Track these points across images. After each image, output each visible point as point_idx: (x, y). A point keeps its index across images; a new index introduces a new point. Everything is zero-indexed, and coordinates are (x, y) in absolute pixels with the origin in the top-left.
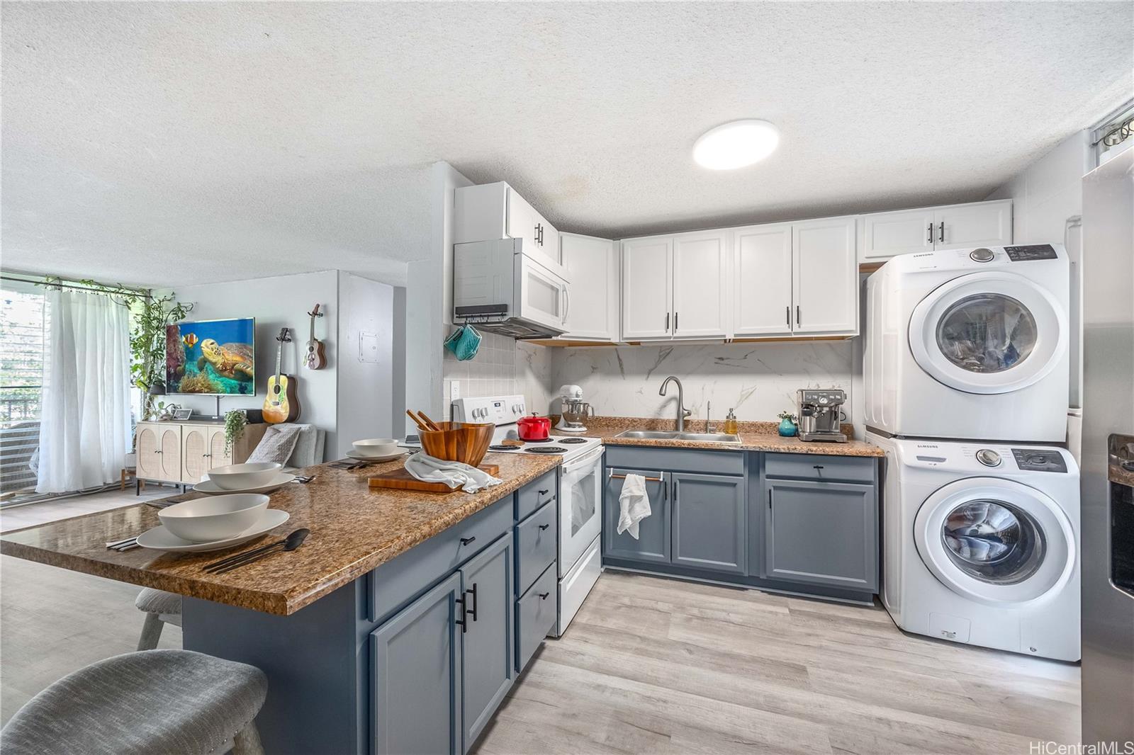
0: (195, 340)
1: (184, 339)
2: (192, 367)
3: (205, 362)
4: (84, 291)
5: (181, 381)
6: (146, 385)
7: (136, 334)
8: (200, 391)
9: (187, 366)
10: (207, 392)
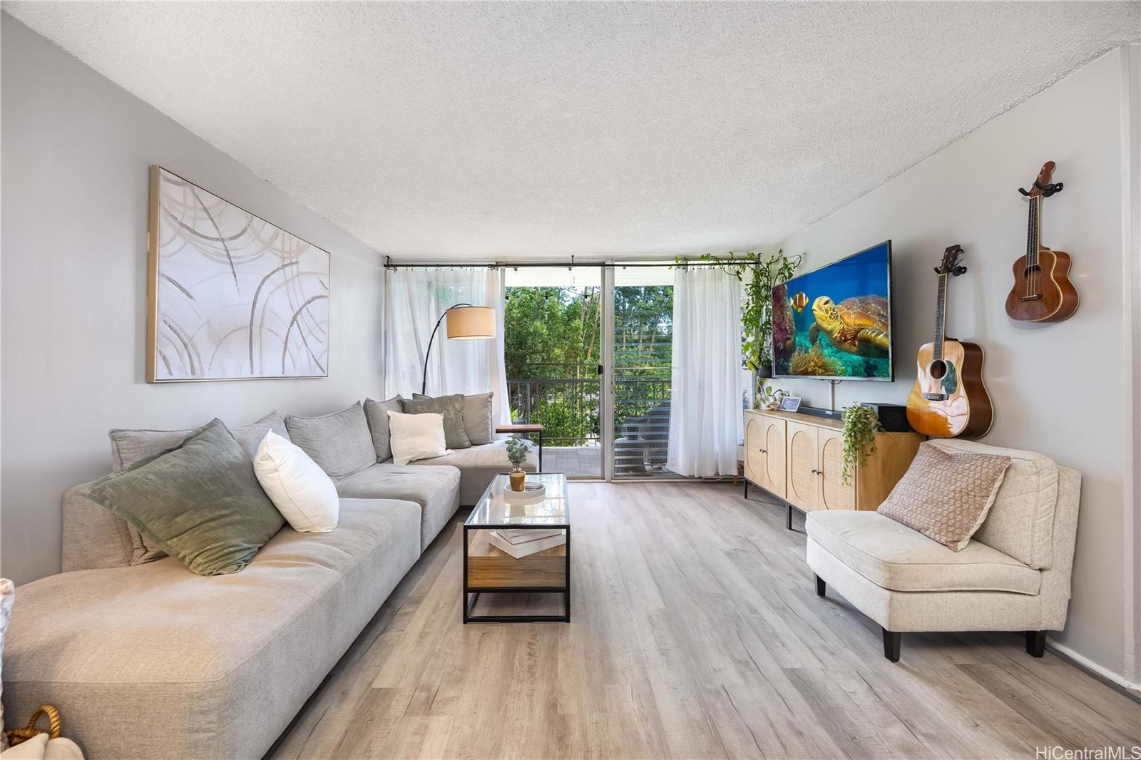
0: (805, 301)
1: (792, 301)
2: (801, 340)
3: (819, 331)
4: (703, 267)
5: (792, 359)
6: (755, 367)
7: (747, 308)
8: (813, 373)
9: (797, 339)
10: (822, 374)
